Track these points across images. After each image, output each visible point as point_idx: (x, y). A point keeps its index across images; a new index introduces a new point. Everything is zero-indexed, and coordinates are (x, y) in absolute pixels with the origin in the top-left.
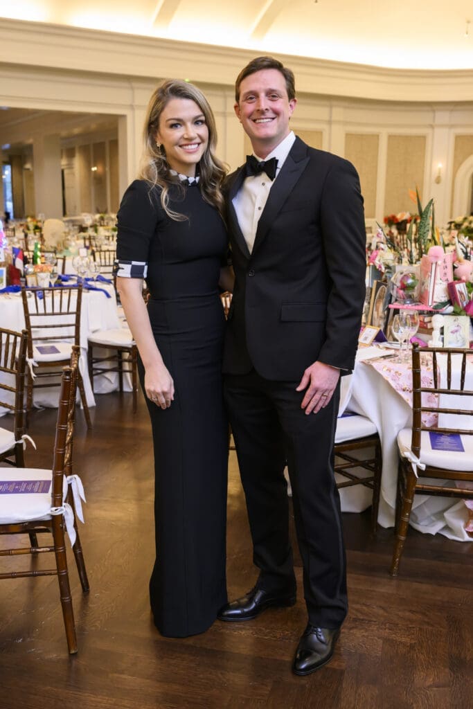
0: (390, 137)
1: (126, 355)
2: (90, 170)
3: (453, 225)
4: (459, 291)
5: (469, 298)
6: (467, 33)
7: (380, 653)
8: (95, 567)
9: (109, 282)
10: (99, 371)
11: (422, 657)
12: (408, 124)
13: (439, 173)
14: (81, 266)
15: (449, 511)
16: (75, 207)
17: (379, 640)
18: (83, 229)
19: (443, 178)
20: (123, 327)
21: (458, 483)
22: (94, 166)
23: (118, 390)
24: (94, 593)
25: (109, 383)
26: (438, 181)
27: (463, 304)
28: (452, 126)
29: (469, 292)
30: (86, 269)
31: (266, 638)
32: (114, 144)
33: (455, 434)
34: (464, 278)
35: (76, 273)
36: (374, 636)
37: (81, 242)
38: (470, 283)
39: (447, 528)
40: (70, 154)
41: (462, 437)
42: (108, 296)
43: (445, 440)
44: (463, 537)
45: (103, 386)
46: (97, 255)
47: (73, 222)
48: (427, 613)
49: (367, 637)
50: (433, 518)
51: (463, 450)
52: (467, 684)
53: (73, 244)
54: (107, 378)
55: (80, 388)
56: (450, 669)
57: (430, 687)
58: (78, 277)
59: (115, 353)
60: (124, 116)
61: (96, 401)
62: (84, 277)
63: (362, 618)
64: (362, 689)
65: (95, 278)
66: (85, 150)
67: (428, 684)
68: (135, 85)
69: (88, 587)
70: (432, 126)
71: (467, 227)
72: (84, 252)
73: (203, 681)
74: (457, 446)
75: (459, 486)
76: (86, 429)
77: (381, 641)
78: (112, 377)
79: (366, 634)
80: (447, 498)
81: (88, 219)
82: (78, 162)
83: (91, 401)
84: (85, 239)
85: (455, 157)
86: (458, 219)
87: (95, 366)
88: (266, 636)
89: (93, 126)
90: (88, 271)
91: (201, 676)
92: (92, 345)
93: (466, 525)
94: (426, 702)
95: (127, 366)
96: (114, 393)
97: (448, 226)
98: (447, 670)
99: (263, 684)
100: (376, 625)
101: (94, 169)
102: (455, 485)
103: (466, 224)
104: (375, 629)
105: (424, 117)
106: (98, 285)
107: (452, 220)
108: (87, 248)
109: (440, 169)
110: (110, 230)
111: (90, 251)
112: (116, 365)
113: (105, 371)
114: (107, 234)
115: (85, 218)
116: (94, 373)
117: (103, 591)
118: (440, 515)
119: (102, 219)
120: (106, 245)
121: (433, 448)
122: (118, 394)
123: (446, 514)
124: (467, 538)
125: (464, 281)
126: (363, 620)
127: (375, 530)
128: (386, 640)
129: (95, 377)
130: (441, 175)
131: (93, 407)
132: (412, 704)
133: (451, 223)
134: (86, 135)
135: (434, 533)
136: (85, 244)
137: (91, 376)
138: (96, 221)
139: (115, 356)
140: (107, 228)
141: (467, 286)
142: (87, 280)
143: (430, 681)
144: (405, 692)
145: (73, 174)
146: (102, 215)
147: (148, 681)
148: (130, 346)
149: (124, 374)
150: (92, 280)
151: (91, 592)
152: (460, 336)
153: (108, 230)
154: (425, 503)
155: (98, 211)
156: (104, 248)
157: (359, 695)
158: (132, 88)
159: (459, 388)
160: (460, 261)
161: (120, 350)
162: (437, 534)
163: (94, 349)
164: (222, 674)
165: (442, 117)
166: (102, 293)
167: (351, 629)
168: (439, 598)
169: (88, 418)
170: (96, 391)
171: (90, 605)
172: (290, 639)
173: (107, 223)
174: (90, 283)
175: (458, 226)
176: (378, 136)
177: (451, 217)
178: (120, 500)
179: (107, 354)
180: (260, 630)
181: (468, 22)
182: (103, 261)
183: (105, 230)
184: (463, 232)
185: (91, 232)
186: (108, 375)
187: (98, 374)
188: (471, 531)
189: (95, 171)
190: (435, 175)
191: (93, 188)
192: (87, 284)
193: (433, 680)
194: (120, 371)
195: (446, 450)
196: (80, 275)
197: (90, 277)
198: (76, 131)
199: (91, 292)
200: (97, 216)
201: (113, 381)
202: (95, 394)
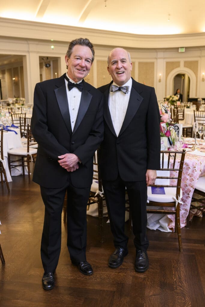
0: (140, 63)
1: (26, 159)
2: (12, 79)
3: (166, 99)
4: (163, 127)
5: (167, 129)
6: (169, 19)
7: (131, 282)
8: (8, 253)
9: (17, 127)
10: (14, 166)
11: (148, 283)
12: (146, 58)
13: (160, 78)
14: (4, 121)
15: (161, 219)
16: (6, 96)
17: (131, 277)
18: (9, 105)
19: (162, 80)
20: (24, 147)
21: (164, 208)
22: (14, 78)
23: (23, 174)
24: (7, 265)
25: (18, 171)
26: (160, 81)
27: (164, 132)
28: (164, 58)
29: (167, 127)
30: (7, 122)
31: (82, 279)
32: (22, 68)
33: (162, 187)
34: (165, 121)
35: (2, 124)
36: (129, 275)
37: (7, 110)
38: (168, 123)
39: (161, 227)
40: (3, 73)
41: (165, 188)
42: (16, 133)
43: (158, 190)
44: (167, 231)
45: (16, 173)
46: (13, 116)
47: (5, 102)
48: (152, 264)
49: (126, 276)
50: (155, 223)
51: (165, 194)
52: (167, 293)
53: (3, 111)
54: (18, 169)
55: (4, 174)
56: (160, 287)
57: (152, 296)
58: (3, 125)
59: (21, 158)
60: (25, 56)
61: (12, 179)
62: (5, 125)
63: (124, 268)
64: (123, 299)
65: (10, 126)
66: (10, 71)
67: (151, 294)
68: (29, 42)
69: (4, 262)
70: (156, 58)
71: (171, 100)
72: (8, 115)
73: (54, 300)
74: (163, 192)
75: (165, 209)
76: (8, 192)
77: (131, 278)
78: (20, 169)
79: (125, 275)
80: (160, 214)
81: (11, 101)
82: (7, 76)
83: (9, 179)
84: (9, 109)
85: (167, 71)
86: (168, 97)
87: (11, 164)
88: (82, 278)
89: (13, 60)
90: (7, 123)
91: (53, 298)
92: (9, 155)
93: (169, 225)
94: (149, 302)
95: (26, 164)
96: (21, 175)
97: (164, 100)
98: (159, 288)
99: (80, 300)
100: (129, 270)
101: (14, 79)
102: (163, 208)
103: (171, 99)
104: (129, 272)
105: (153, 54)
106: (12, 129)
107: (166, 97)
108: (9, 113)
109: (160, 76)
110: (21, 105)
111: (10, 114)
112: (21, 163)
113: (16, 166)
114: (19, 107)
115: (9, 100)
116: (11, 167)
117: (11, 263)
118: (158, 222)
119: (17, 100)
120: (18, 111)
121: (152, 194)
122: (23, 176)
123: (160, 221)
124: (169, 231)
125: (165, 122)
126: (124, 269)
127: (131, 229)
128: (134, 277)
129: (11, 169)
130: (161, 79)
131: (11, 182)
132: (144, 304)
133: (165, 98)
134: (10, 64)
135: (155, 229)
136: (9, 111)
137: (10, 168)
138: (14, 101)
139: (20, 160)
140: (19, 104)
141: (166, 125)
142: (7, 127)
143: (151, 293)
144: (141, 299)
145: (5, 81)
146: (17, 98)
147: (29, 302)
148: (27, 155)
149: (25, 167)
150: (9, 127)
151: (6, 264)
152: (164, 145)
153: (20, 105)
154: (151, 217)
155: (15, 97)
156: (17, 113)
157: (121, 302)
158: (28, 44)
159: (167, 168)
160: (163, 114)
161: (23, 157)
162: (157, 229)
163: (11, 157)
164: (62, 296)
165: (161, 54)
166: (14, 132)
167: (119, 273)
168: (157, 257)
169: (8, 187)
170: (12, 175)
171: (5, 270)
172: (93, 279)
173: (19, 102)
174: (8, 128)
175: (168, 100)
176: (134, 63)
177: (166, 96)
178: (21, 222)
179: (17, 159)
180: (80, 276)
181: (169, 15)
182: (16, 118)
183: (18, 105)
184: (170, 102)
185: (12, 106)
186: (18, 168)
187: (13, 168)
188: (170, 227)
189: (14, 80)
190: (158, 79)
191: (14, 87)
192: (7, 128)
193: (153, 293)
194: (23, 166)
195: (158, 194)
196: (4, 125)
197: (8, 125)
198: (6, 62)
199: (9, 132)
200: (15, 99)
201: (20, 170)
202: (12, 177)
